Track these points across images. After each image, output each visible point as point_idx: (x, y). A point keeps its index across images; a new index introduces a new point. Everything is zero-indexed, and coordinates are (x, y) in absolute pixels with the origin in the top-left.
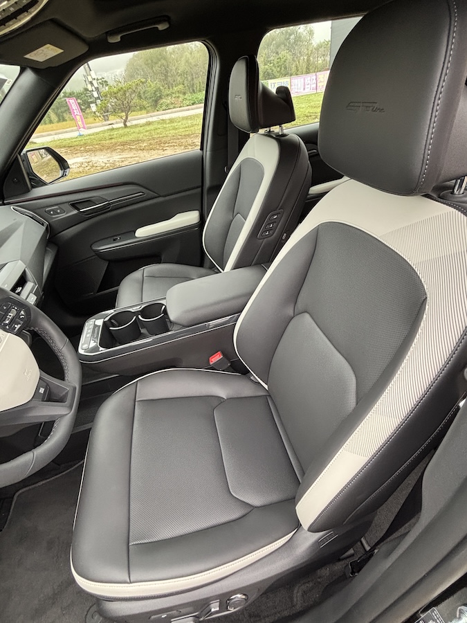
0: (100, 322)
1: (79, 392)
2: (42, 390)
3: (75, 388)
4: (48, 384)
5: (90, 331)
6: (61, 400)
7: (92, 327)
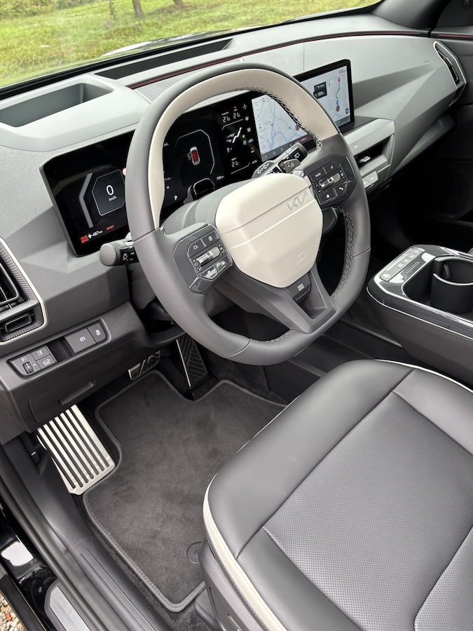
0: (428, 258)
1: (335, 319)
2: (301, 287)
3: (333, 312)
4: (311, 285)
5: (407, 262)
6: (310, 313)
7: (413, 257)
